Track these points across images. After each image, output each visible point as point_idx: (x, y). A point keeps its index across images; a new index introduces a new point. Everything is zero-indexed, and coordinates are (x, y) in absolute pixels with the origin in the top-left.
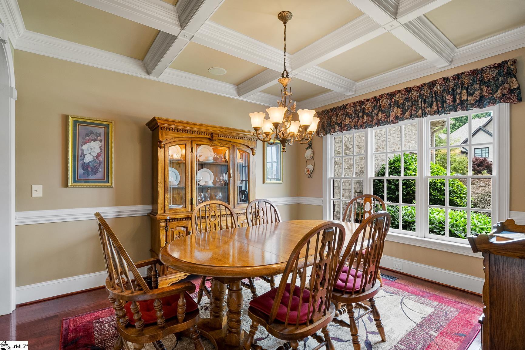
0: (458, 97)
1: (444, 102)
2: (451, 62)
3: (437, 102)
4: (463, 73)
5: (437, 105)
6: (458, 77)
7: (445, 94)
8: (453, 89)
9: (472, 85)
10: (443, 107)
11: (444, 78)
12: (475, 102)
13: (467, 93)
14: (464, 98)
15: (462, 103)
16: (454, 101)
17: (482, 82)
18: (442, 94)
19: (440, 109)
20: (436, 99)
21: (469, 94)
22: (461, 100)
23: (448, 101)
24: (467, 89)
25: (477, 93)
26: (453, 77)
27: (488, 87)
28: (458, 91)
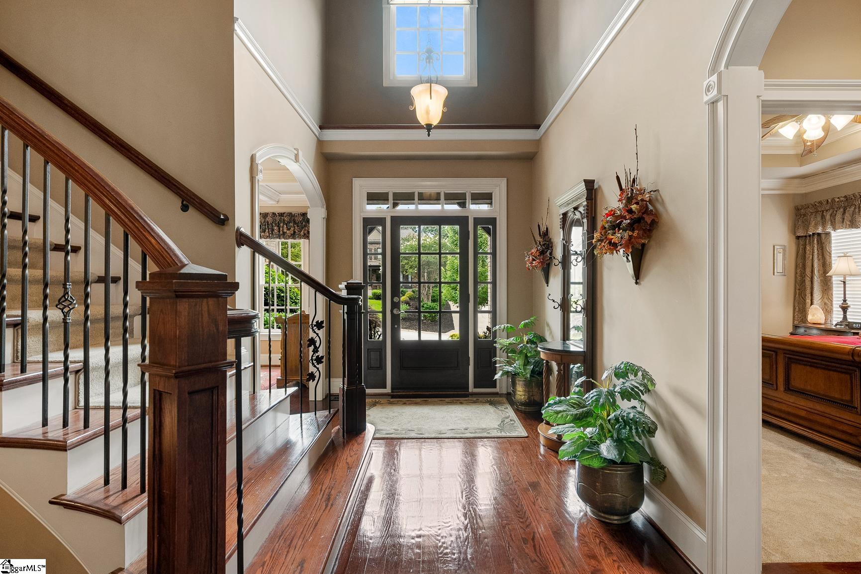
0: (281, 229)
1: (273, 230)
2: (278, 202)
3: (268, 229)
4: (284, 213)
5: (269, 232)
6: (281, 215)
7: (274, 224)
8: (278, 223)
9: (289, 223)
10: (272, 234)
11: (273, 213)
12: (291, 235)
13: (287, 227)
14: (285, 231)
15: (284, 233)
16: (279, 232)
17: (295, 223)
18: (272, 224)
19: (271, 235)
20: (268, 227)
21: (289, 229)
22: (283, 232)
23: (275, 231)
24: (286, 225)
25: (292, 229)
26: (278, 214)
27: (298, 226)
28: (281, 225)
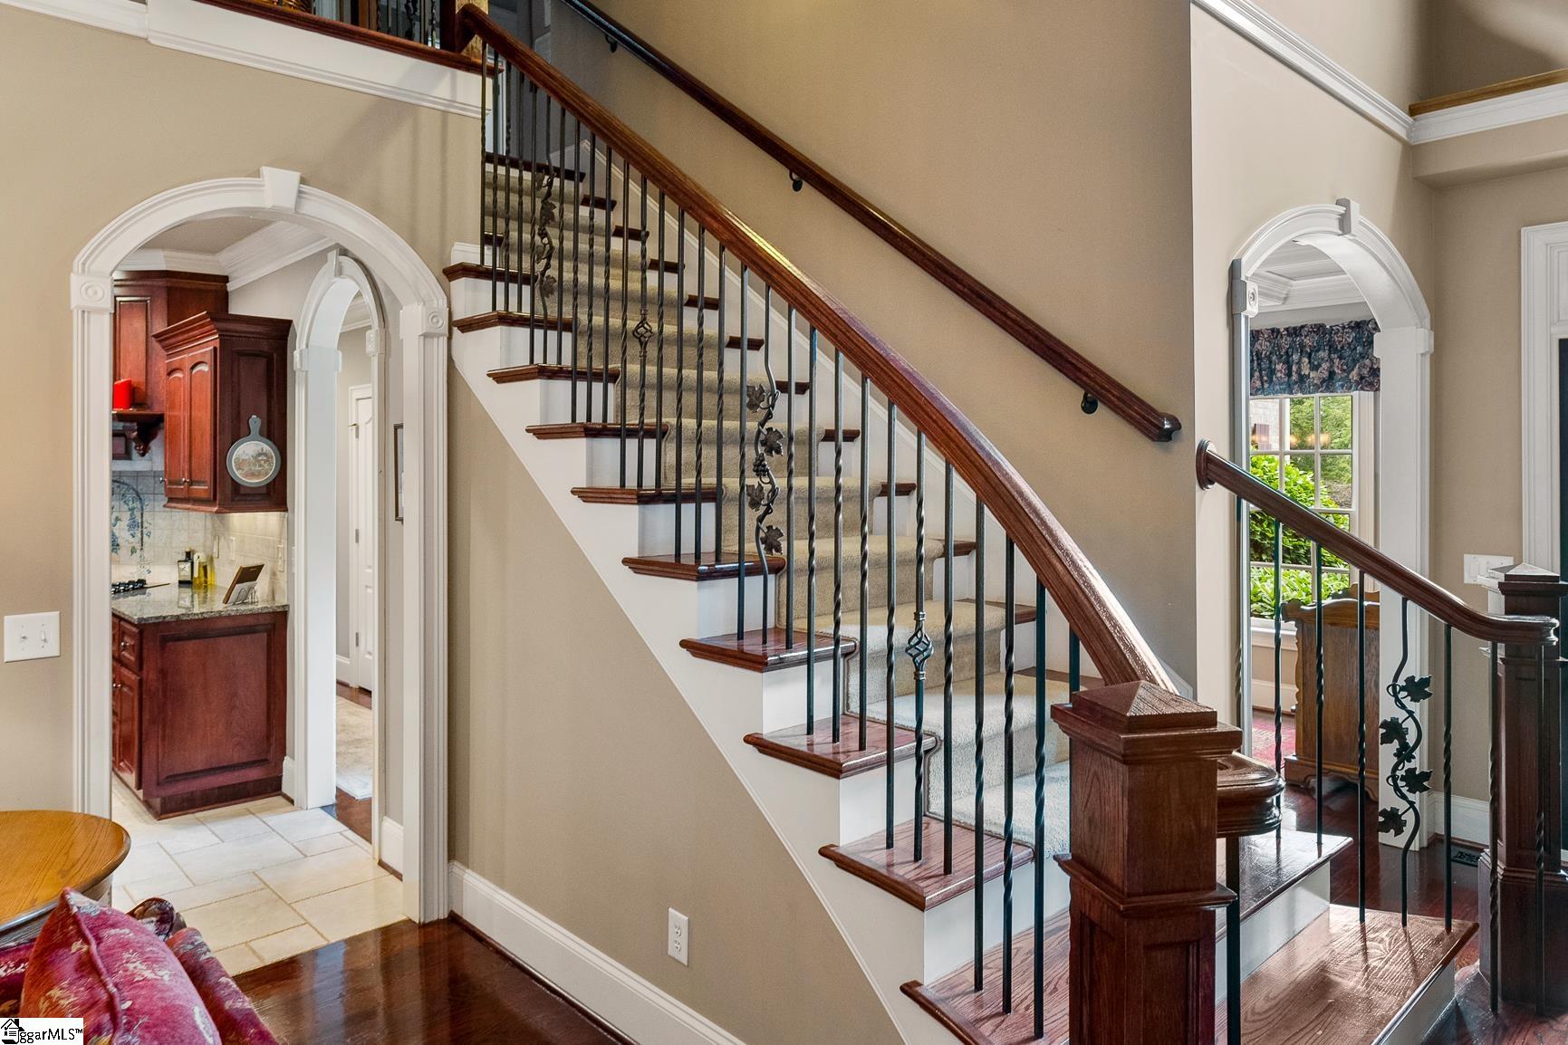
0: (1294, 368)
1: (1272, 372)
2: (1286, 299)
3: (1260, 371)
4: (1303, 327)
5: (1261, 377)
6: (1295, 332)
7: (1274, 358)
8: (1287, 353)
9: (1317, 351)
10: (1270, 381)
11: (1273, 330)
12: (1322, 383)
13: (1310, 362)
14: (1305, 371)
15: (1302, 378)
16: (1289, 375)
17: (1332, 348)
18: (1269, 358)
19: (1266, 385)
20: (1259, 364)
21: (1315, 368)
22: (1300, 375)
23: (1279, 375)
24: (1309, 358)
25: (1325, 366)
26: (1287, 329)
27: (1340, 358)
28: (1295, 357)
